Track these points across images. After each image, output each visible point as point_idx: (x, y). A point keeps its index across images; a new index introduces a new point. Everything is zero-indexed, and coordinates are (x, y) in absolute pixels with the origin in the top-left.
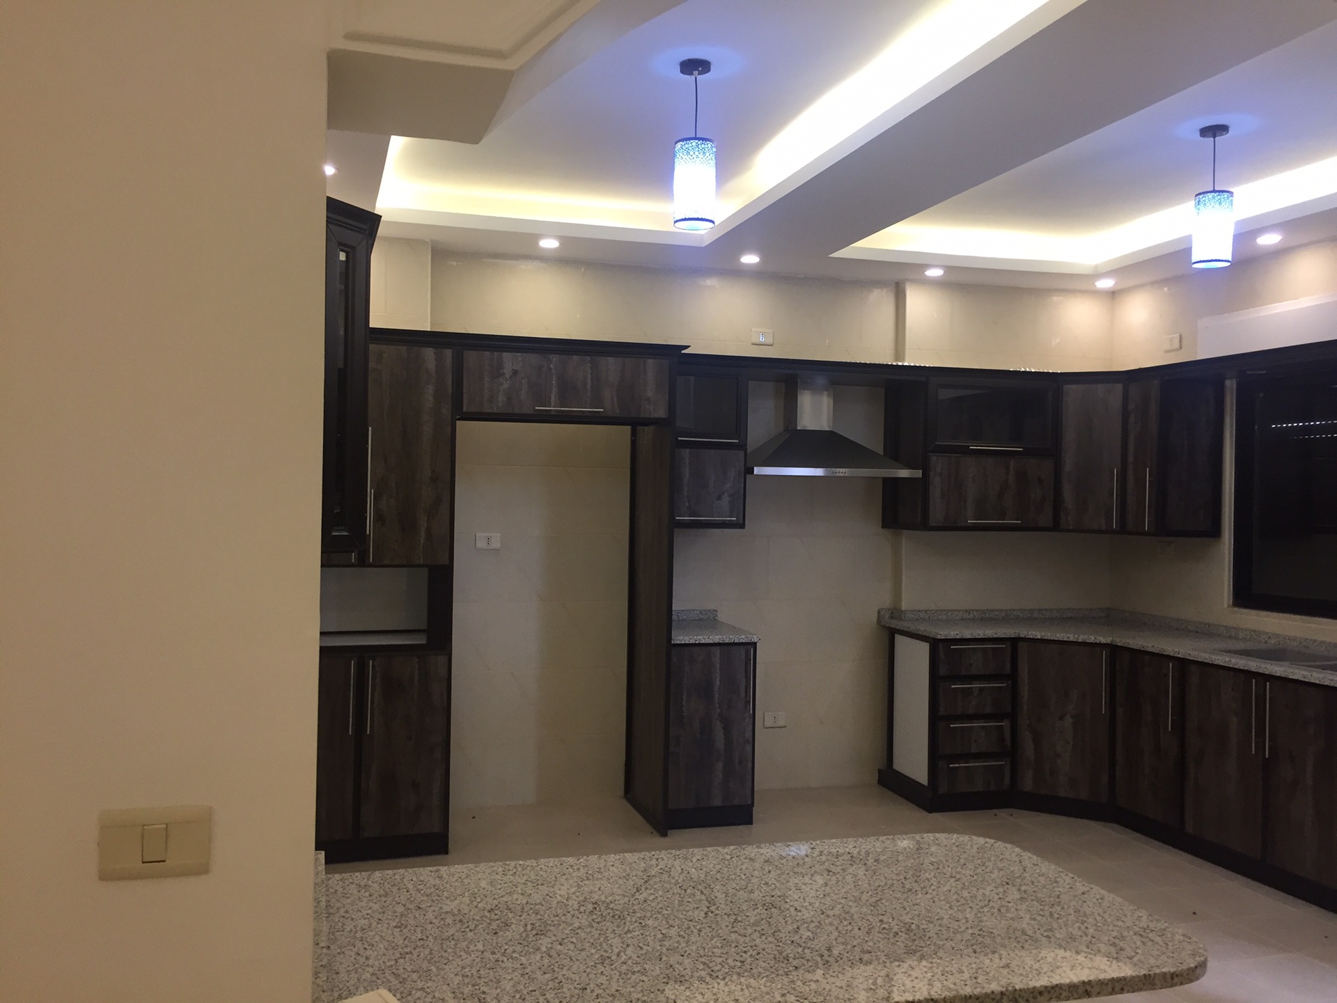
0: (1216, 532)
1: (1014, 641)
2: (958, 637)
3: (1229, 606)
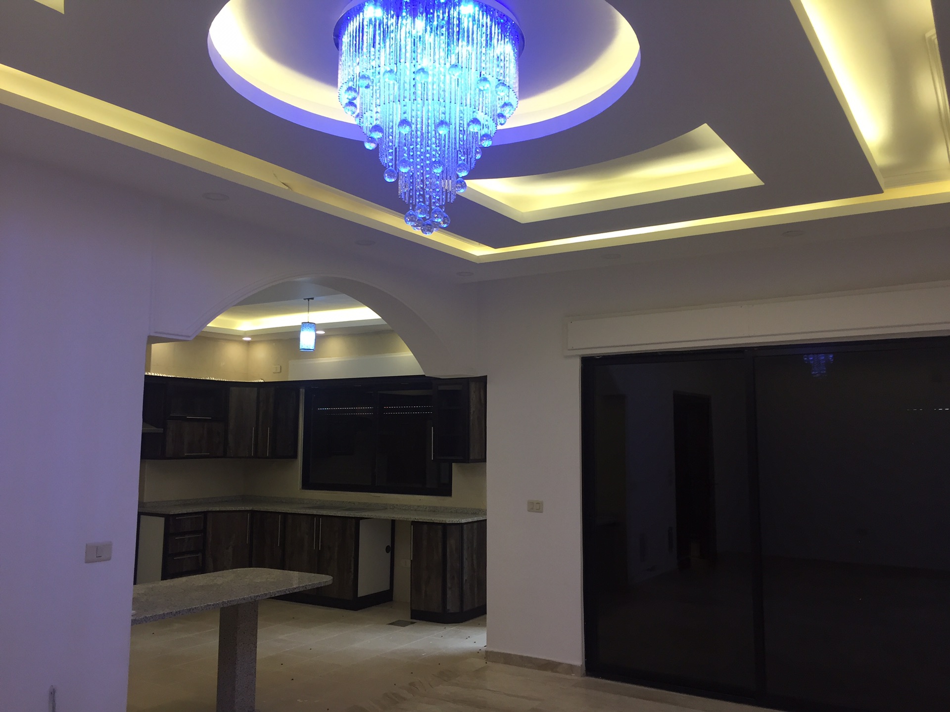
0: (295, 456)
1: (205, 513)
2: (180, 513)
3: (300, 489)
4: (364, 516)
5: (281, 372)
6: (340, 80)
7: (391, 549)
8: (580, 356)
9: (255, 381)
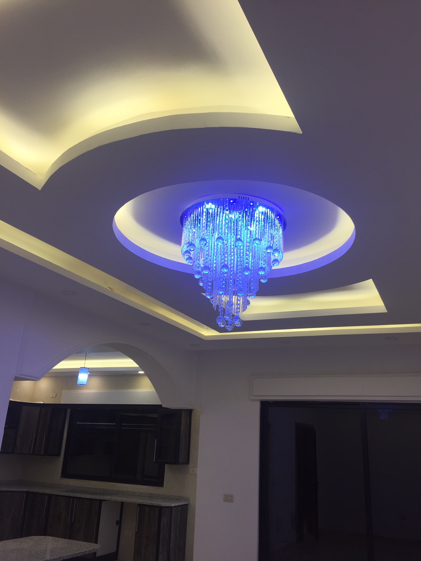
0: (59, 455)
3: (60, 478)
4: (105, 499)
5: (56, 397)
6: (183, 241)
7: (119, 523)
8: (260, 400)
9: (37, 403)
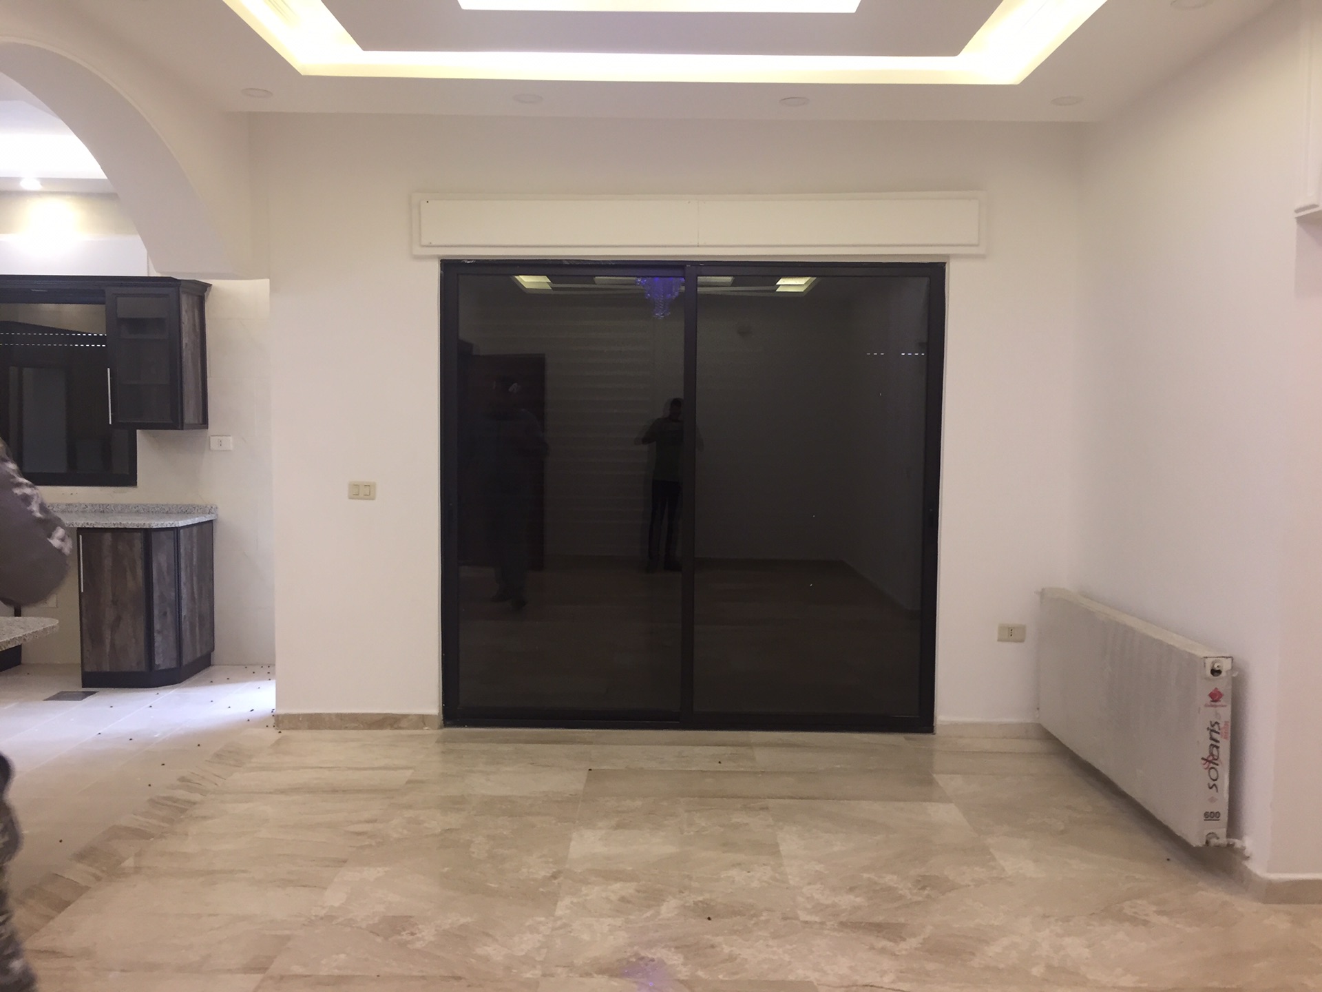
8: (438, 257)
